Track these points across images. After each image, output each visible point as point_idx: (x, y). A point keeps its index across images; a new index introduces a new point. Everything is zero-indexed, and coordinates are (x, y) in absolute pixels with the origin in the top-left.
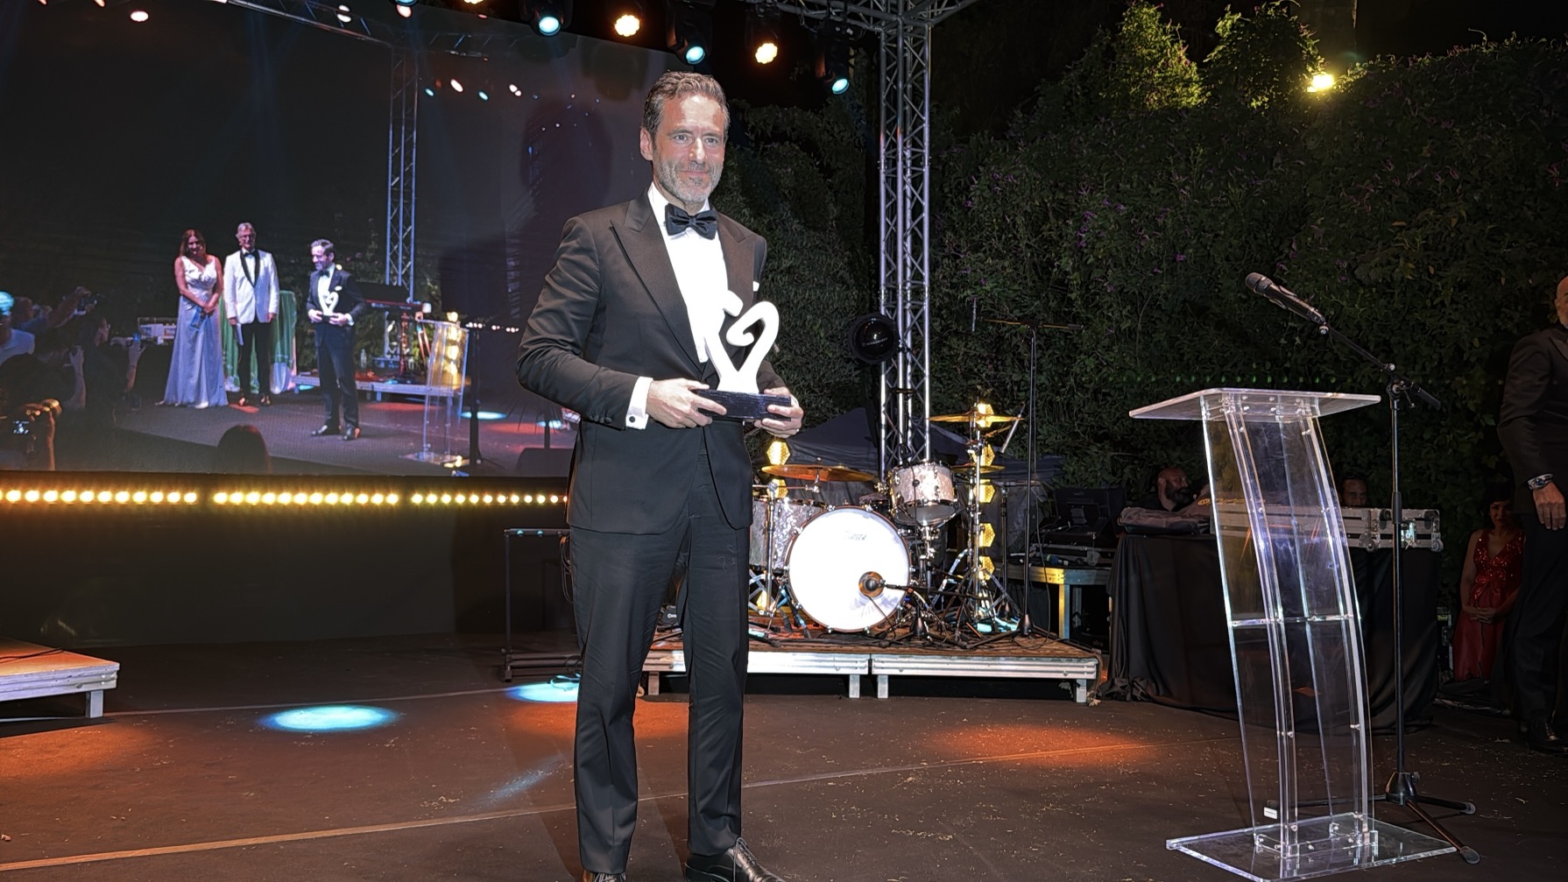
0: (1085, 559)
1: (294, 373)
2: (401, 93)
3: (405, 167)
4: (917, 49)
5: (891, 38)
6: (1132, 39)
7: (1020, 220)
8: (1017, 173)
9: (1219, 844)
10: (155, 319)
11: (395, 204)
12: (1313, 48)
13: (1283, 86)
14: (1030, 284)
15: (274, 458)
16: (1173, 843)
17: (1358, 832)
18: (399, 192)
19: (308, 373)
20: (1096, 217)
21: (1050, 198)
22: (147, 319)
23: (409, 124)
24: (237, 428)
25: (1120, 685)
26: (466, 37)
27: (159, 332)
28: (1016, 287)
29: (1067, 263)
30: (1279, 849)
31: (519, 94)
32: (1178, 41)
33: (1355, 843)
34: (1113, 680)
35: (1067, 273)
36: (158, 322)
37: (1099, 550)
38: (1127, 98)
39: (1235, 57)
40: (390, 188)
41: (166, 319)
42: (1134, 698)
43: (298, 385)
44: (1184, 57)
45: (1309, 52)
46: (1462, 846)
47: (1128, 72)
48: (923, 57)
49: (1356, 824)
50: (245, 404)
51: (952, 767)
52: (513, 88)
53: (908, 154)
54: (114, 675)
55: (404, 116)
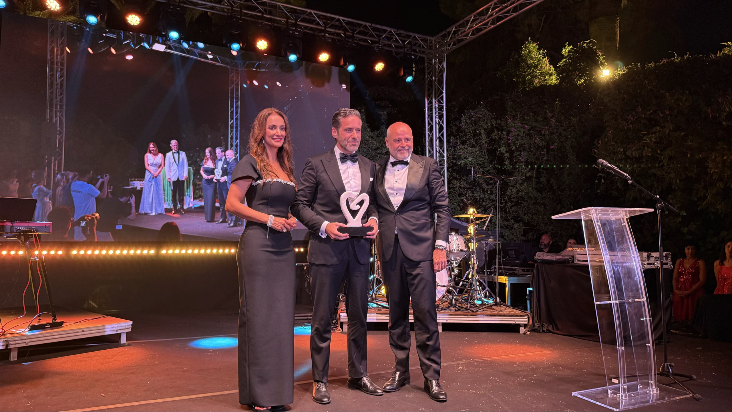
0: (515, 272)
1: (192, 200)
2: (233, 87)
3: (235, 116)
4: (440, 63)
5: (429, 59)
6: (526, 57)
7: (483, 132)
8: (481, 113)
9: (593, 394)
10: (136, 179)
11: (232, 131)
12: (603, 59)
13: (591, 75)
14: (487, 158)
15: (184, 235)
16: (573, 394)
17: (651, 388)
18: (233, 126)
19: (198, 200)
20: (516, 130)
21: (495, 122)
22: (133, 179)
23: (237, 99)
24: (167, 223)
25: (537, 326)
26: (259, 63)
27: (138, 184)
28: (481, 159)
29: (503, 149)
30: (620, 396)
31: (280, 85)
32: (545, 57)
33: (650, 393)
34: (534, 324)
35: (504, 154)
36: (138, 180)
37: (521, 268)
38: (525, 80)
39: (570, 64)
40: (229, 125)
41: (141, 179)
42: (543, 331)
43: (194, 205)
44: (548, 64)
45: (601, 61)
46: (695, 394)
47: (525, 70)
48: (442, 66)
49: (650, 384)
50: (174, 214)
51: (476, 362)
52: (278, 83)
53: (437, 106)
54: (131, 326)
55: (235, 95)
